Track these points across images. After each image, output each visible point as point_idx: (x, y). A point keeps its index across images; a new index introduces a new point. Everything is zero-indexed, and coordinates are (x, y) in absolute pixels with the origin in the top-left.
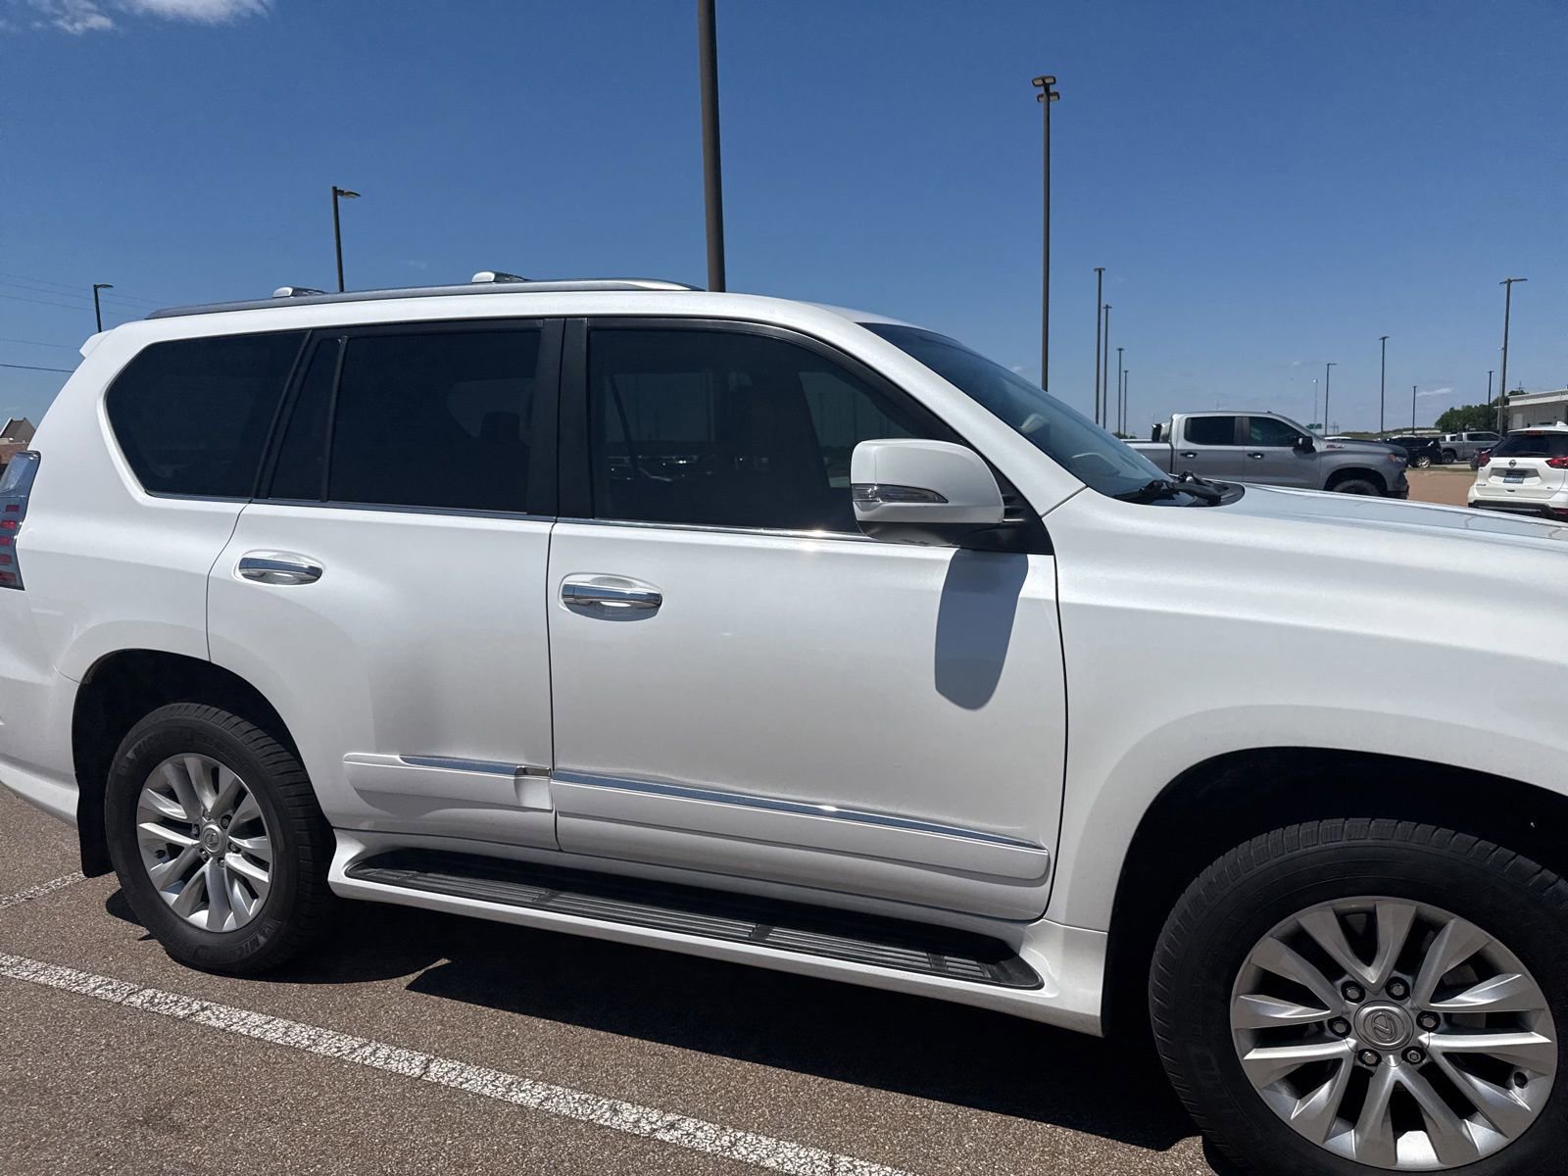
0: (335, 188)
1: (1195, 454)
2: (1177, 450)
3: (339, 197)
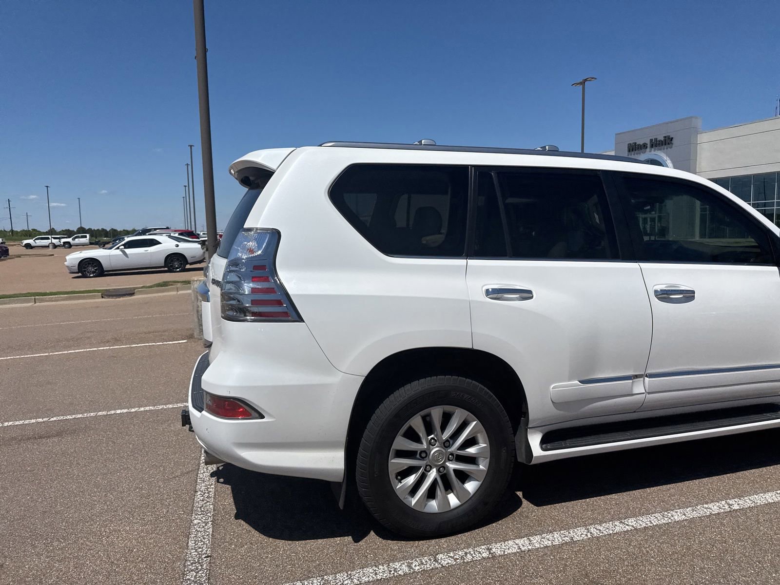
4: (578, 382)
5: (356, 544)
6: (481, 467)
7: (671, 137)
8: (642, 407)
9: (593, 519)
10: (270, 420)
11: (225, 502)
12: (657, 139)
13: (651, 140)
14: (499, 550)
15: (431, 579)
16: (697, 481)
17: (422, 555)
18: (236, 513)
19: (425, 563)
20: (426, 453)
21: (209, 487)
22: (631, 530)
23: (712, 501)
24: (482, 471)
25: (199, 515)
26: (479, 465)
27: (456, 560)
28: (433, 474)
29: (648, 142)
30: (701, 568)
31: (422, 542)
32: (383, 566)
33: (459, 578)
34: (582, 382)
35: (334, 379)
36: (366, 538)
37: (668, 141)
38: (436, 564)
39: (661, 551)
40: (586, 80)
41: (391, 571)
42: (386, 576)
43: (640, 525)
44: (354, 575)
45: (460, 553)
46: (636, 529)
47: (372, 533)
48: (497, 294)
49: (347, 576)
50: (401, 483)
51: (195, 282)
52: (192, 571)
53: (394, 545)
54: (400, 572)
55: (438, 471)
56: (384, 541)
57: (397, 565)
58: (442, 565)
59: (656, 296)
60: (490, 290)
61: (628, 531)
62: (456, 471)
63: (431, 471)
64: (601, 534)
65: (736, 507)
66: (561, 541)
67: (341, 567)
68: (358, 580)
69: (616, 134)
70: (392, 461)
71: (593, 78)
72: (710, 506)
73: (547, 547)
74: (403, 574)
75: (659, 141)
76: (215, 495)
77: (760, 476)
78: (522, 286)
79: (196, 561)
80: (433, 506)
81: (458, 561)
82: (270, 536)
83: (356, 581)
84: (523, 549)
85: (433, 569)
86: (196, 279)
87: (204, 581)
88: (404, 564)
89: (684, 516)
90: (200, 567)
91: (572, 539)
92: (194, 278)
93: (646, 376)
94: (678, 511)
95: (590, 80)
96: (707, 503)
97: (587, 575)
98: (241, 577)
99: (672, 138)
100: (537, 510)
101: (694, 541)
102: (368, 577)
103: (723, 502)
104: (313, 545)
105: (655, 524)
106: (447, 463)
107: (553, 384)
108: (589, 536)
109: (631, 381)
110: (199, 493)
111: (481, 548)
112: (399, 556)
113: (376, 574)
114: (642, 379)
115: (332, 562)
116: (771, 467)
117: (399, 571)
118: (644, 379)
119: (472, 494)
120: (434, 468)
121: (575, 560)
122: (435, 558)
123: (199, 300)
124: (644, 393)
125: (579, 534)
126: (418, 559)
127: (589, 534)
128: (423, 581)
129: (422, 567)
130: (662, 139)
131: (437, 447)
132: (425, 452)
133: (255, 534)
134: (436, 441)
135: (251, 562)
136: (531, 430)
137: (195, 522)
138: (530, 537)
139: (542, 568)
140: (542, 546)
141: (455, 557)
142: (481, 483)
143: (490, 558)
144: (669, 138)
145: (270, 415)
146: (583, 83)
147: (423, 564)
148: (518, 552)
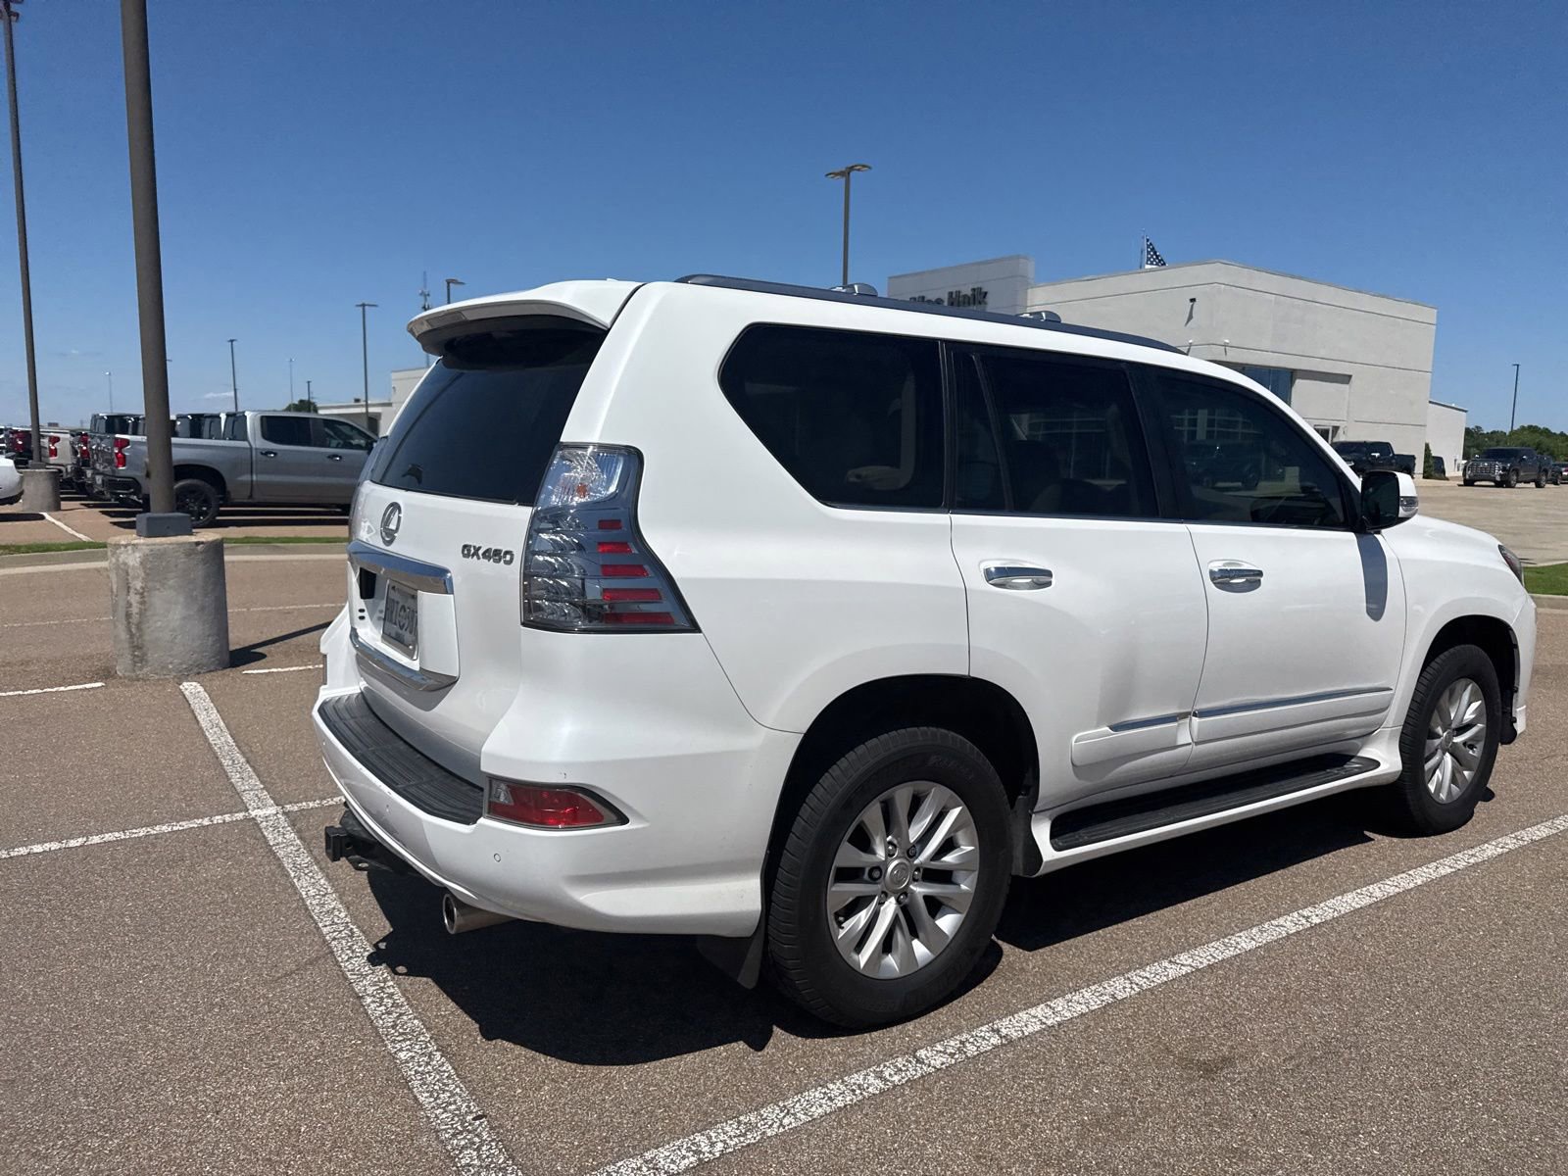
1: (275, 454)
2: (256, 449)
4: (1108, 728)
5: (759, 1053)
6: (963, 887)
7: (984, 290)
8: (1186, 767)
9: (1127, 961)
10: (640, 826)
11: (439, 1010)
12: (959, 292)
13: (951, 294)
14: (1013, 1031)
15: (931, 1093)
16: (1241, 886)
17: (891, 1055)
18: (480, 1028)
19: (903, 1069)
20: (881, 871)
21: (382, 985)
22: (1192, 972)
23: (1280, 916)
24: (965, 893)
25: (400, 1041)
26: (959, 885)
27: (952, 1055)
28: (890, 908)
29: (945, 297)
30: (1319, 1017)
31: (875, 1033)
32: (835, 1084)
33: (975, 1084)
34: (1115, 728)
35: (753, 740)
36: (771, 1041)
37: (978, 298)
38: (925, 1068)
39: (1251, 999)
40: (852, 168)
41: (853, 1091)
42: (851, 1100)
43: (1201, 963)
44: (793, 1107)
45: (952, 1043)
46: (1198, 970)
47: (777, 1030)
48: (1002, 576)
49: (782, 1111)
50: (843, 928)
51: (123, 549)
52: (464, 1147)
53: (834, 1047)
54: (870, 1090)
55: (898, 901)
56: (808, 1041)
57: (857, 1078)
58: (935, 1067)
59: (1213, 579)
60: (993, 570)
61: (1187, 974)
62: (927, 898)
63: (887, 903)
64: (1152, 985)
65: (1316, 920)
66: (1099, 1002)
67: (758, 1096)
68: (805, 1114)
69: (890, 278)
70: (834, 889)
71: (864, 166)
72: (1281, 921)
73: (1083, 1015)
74: (878, 1092)
75: (965, 296)
76: (407, 999)
77: (1322, 869)
78: (1033, 563)
79: (459, 1128)
80: (890, 967)
81: (957, 1056)
82: (583, 1062)
83: (803, 1117)
84: (1049, 1023)
85: (923, 1076)
86: (123, 542)
87: (504, 1162)
88: (868, 1074)
89: (1253, 942)
90: (477, 1140)
91: (1113, 997)
92: (117, 538)
93: (1195, 715)
94: (1241, 934)
95: (859, 170)
96: (1274, 919)
97: (1168, 1051)
98: (576, 1143)
99: (986, 293)
100: (1032, 956)
101: (1288, 977)
102: (821, 1106)
103: (1295, 914)
104: (680, 1067)
105: (1220, 959)
106: (911, 887)
107: (1076, 733)
108: (1137, 990)
109: (1175, 724)
110: (369, 1000)
111: (981, 1031)
112: (851, 1062)
113: (830, 1099)
114: (1187, 720)
115: (737, 1090)
116: (1330, 855)
117: (868, 1088)
118: (1191, 720)
119: (951, 937)
120: (891, 896)
121: (1138, 1028)
122: (915, 1057)
123: (132, 591)
124: (1190, 744)
125: (1120, 987)
126: (887, 1064)
127: (1134, 986)
128: (921, 1099)
129: (903, 1075)
130: (969, 293)
131: (896, 859)
132: (878, 868)
133: (549, 1062)
134: (895, 846)
135: (576, 1113)
136: (1039, 816)
137: (402, 1055)
138: (1049, 1003)
139: (1096, 1049)
140: (1075, 1015)
141: (948, 1051)
142: (964, 916)
143: (1005, 1045)
144: (980, 293)
145: (640, 817)
146: (846, 173)
147: (901, 1070)
148: (1044, 1029)
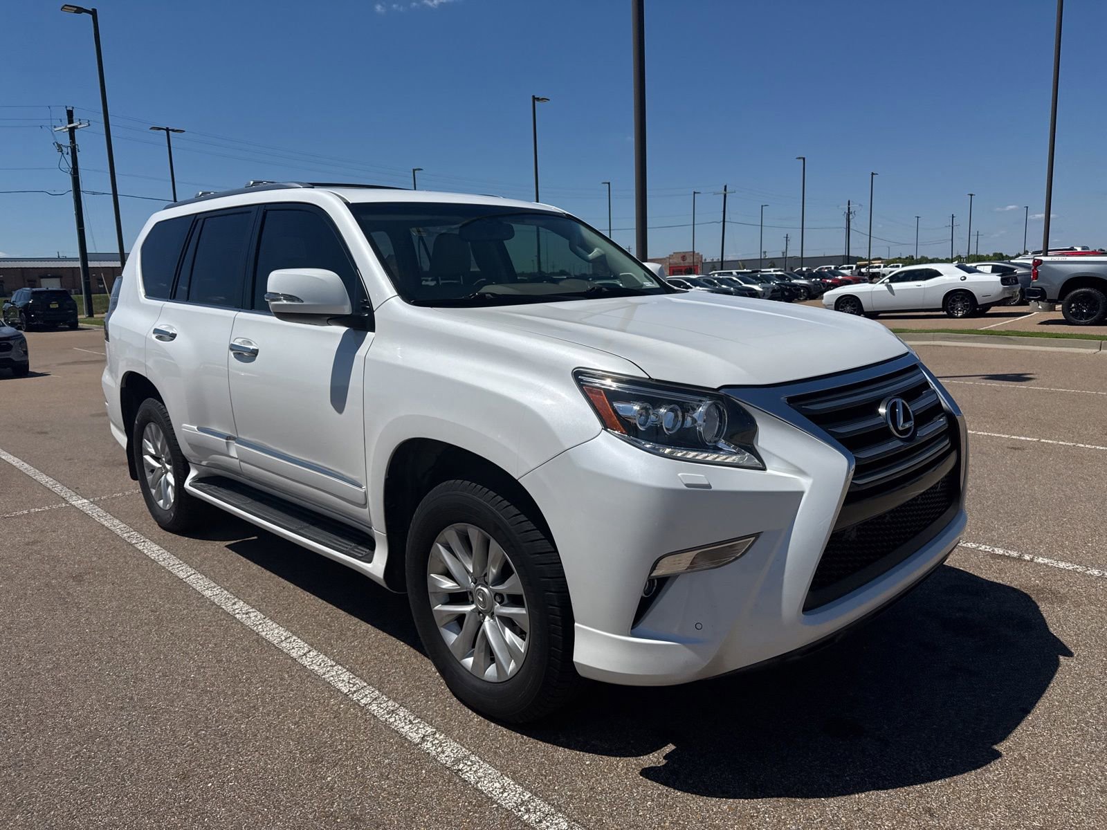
0: (534, 96)
3: (536, 102)
